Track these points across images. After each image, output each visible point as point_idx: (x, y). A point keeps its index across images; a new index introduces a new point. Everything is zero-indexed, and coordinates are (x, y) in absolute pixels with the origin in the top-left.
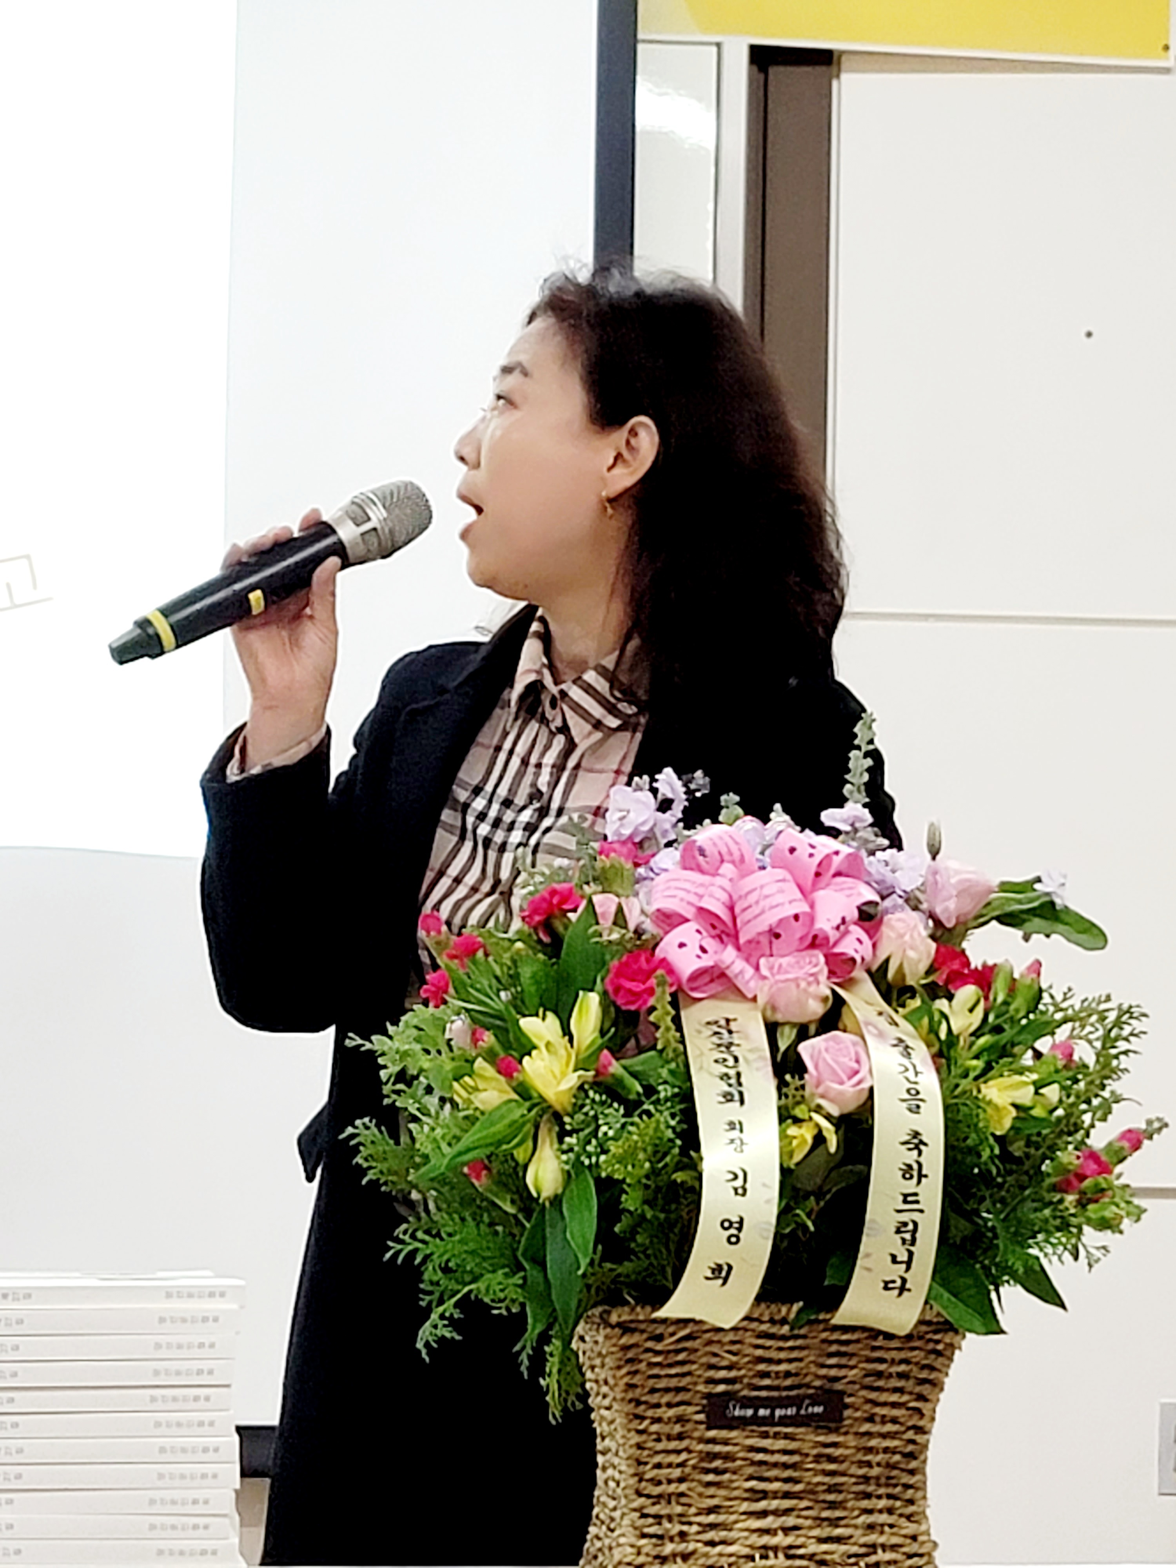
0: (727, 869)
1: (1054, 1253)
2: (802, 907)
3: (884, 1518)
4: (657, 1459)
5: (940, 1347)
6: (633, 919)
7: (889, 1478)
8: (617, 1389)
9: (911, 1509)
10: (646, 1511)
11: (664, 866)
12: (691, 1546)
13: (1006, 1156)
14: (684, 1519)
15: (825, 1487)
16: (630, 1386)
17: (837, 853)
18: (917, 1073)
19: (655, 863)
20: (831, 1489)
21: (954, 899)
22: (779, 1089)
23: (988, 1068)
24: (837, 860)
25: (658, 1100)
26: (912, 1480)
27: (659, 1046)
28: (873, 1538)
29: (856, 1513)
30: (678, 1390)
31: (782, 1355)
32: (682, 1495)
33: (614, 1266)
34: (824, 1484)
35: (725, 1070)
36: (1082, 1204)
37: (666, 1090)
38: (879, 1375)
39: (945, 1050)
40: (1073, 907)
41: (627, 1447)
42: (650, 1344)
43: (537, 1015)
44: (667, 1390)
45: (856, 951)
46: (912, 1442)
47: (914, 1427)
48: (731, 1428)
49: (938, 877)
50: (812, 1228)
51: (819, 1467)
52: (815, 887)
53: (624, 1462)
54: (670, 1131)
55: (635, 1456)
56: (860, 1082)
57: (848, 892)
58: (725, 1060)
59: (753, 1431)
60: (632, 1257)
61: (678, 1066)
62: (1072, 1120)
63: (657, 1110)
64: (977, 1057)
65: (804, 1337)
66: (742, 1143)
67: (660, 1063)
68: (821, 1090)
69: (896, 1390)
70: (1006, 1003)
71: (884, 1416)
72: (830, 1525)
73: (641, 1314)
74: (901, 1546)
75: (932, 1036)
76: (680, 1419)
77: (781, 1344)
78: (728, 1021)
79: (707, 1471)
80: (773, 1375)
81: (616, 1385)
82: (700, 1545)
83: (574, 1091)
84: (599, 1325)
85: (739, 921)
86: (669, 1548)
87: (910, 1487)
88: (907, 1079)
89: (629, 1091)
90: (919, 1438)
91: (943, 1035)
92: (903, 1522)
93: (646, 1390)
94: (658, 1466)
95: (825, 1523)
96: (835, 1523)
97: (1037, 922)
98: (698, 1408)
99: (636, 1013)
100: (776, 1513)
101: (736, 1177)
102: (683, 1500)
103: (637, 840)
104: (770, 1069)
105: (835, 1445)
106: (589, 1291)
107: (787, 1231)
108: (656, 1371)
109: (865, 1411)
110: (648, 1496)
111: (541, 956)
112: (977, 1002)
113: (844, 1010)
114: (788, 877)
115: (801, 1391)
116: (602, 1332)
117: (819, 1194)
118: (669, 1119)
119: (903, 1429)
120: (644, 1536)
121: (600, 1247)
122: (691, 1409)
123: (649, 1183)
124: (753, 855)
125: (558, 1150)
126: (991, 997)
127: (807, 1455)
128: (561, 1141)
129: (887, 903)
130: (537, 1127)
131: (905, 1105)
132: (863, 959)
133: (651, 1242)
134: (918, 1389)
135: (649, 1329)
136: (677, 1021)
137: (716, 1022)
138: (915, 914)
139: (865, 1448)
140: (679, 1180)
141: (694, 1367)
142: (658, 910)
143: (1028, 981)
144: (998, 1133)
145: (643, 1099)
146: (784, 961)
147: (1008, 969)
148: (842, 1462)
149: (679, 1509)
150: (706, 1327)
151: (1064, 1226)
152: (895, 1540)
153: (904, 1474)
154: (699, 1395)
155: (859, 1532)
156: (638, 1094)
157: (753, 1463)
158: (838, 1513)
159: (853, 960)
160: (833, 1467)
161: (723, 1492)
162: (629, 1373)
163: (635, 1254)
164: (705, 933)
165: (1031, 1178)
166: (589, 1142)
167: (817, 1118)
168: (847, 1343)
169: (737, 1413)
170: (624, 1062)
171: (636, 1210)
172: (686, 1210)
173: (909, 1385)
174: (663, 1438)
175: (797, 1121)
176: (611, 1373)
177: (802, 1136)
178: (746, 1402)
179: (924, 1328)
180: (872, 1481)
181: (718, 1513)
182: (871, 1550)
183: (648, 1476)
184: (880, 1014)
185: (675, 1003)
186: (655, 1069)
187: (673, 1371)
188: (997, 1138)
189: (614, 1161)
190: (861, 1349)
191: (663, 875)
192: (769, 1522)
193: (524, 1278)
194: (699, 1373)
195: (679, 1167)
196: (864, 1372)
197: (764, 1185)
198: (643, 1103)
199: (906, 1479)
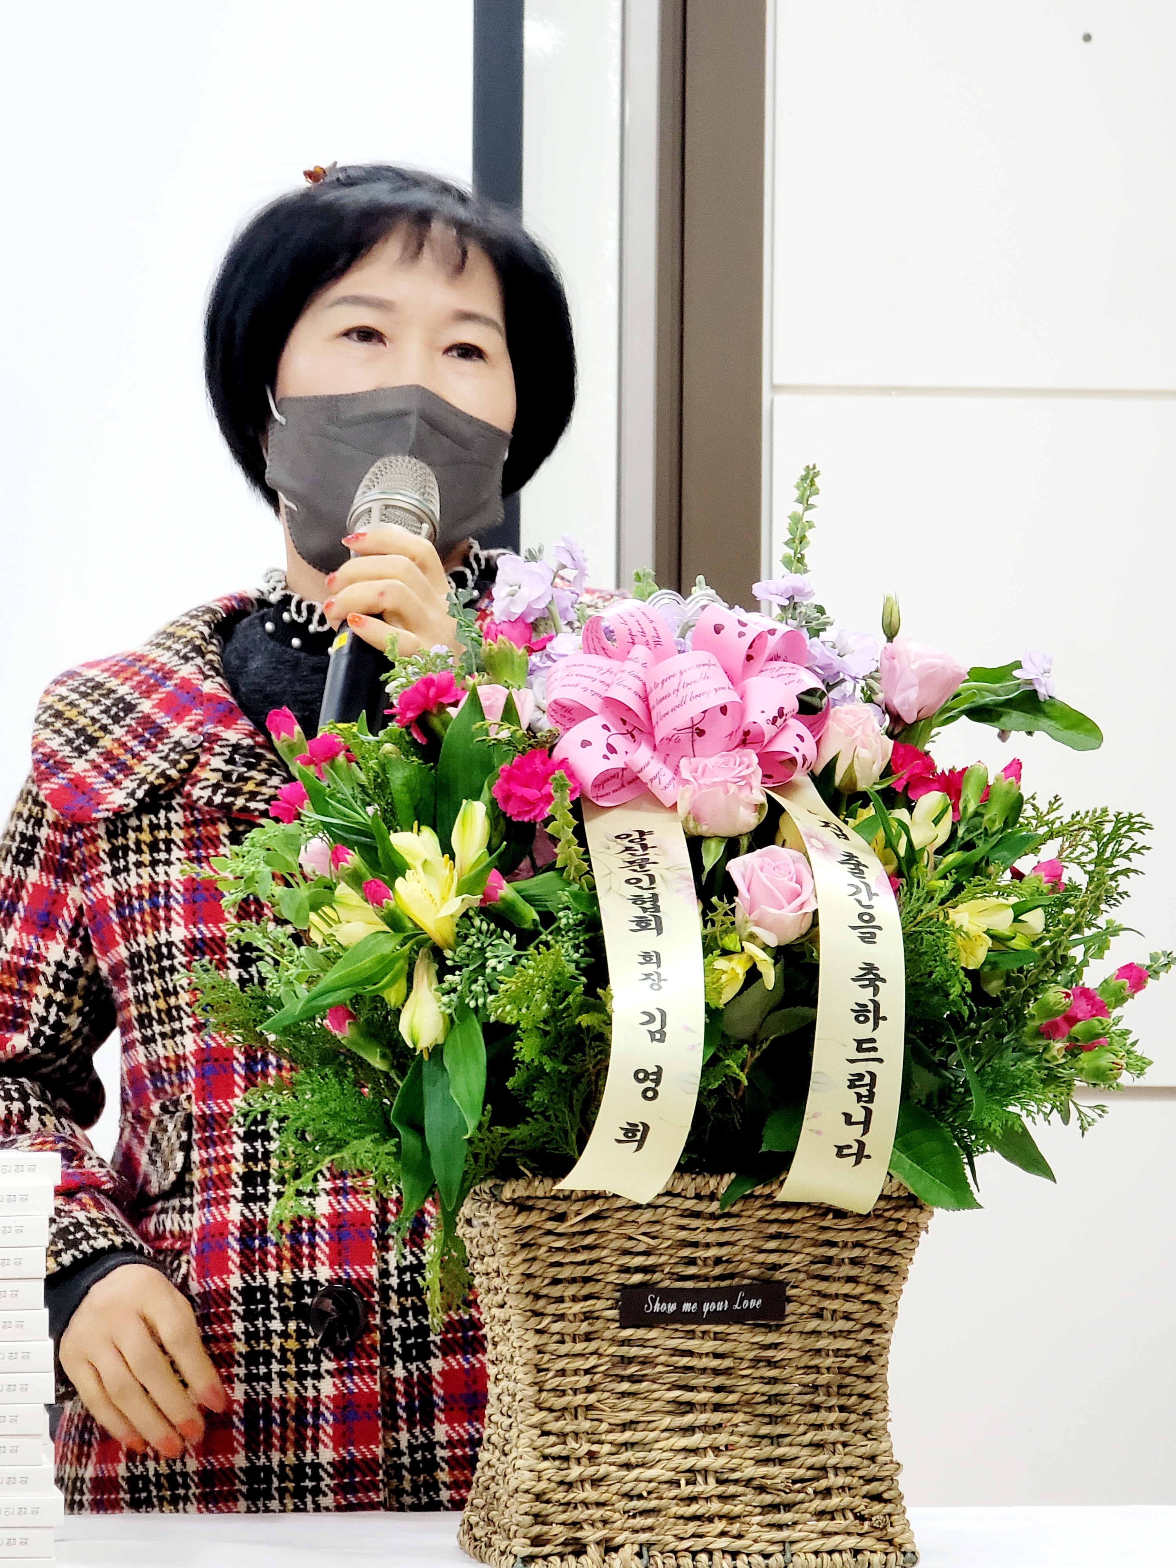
0: (640, 651)
1: (1039, 1110)
2: (729, 696)
3: (836, 1435)
4: (560, 1364)
5: (902, 1227)
6: (527, 714)
7: (840, 1387)
8: (512, 1280)
9: (867, 1424)
10: (547, 1428)
11: (564, 652)
12: (603, 1470)
13: (979, 995)
14: (595, 1438)
15: (765, 1398)
16: (529, 1276)
17: (772, 632)
18: (871, 895)
19: (553, 648)
20: (773, 1399)
21: (917, 688)
22: (704, 914)
23: (958, 888)
24: (772, 642)
25: (559, 928)
26: (869, 1388)
27: (558, 865)
28: (822, 1458)
29: (802, 1429)
30: (586, 1280)
31: (711, 1238)
32: (589, 1408)
33: (506, 1131)
34: (763, 1394)
35: (639, 892)
36: (1073, 1051)
37: (568, 918)
38: (829, 1261)
39: (904, 869)
40: (1059, 697)
41: (523, 1349)
42: (550, 1225)
43: (412, 830)
44: (573, 1281)
45: (797, 750)
46: (869, 1342)
47: (871, 1324)
48: (650, 1326)
49: (895, 661)
50: (746, 1083)
51: (757, 1373)
52: (746, 673)
53: (521, 1369)
54: (573, 965)
55: (534, 1362)
56: (802, 906)
57: (786, 679)
58: (639, 880)
59: (676, 1330)
60: (529, 1119)
61: (581, 888)
62: (1060, 952)
63: (557, 942)
64: (945, 877)
65: (738, 1216)
66: (659, 980)
67: (561, 885)
68: (754, 916)
69: (850, 1279)
70: (977, 814)
71: (835, 1311)
72: (772, 1444)
73: (541, 1188)
74: (857, 1469)
75: (889, 850)
76: (588, 1316)
77: (710, 1224)
78: (642, 833)
79: (622, 1379)
80: (700, 1262)
81: (509, 1275)
82: (613, 1468)
83: (457, 920)
84: (489, 1203)
85: (654, 714)
86: (575, 1472)
87: (867, 1397)
88: (859, 902)
89: (522, 918)
90: (878, 1338)
91: (902, 851)
92: (858, 1437)
93: (547, 1281)
94: (562, 1372)
95: (765, 1442)
96: (775, 1440)
97: (1016, 716)
98: (610, 1302)
99: (531, 826)
100: (705, 1428)
101: (652, 1019)
102: (593, 1414)
103: (531, 619)
104: (693, 890)
105: (775, 1346)
106: (476, 1161)
107: (715, 1085)
108: (558, 1257)
109: (812, 1306)
110: (550, 1410)
111: (414, 758)
112: (944, 812)
113: (783, 822)
114: (714, 660)
115: (735, 1282)
116: (494, 1211)
117: (753, 1042)
118: (571, 952)
119: (858, 1327)
120: (545, 1458)
121: (489, 1107)
122: (600, 1304)
123: (548, 1028)
124: (671, 636)
125: (436, 990)
126: (961, 807)
127: (742, 1359)
128: (441, 981)
129: (833, 694)
130: (412, 965)
131: (856, 933)
132: (805, 759)
133: (551, 1100)
134: (875, 1278)
135: (550, 1208)
136: (580, 833)
137: (628, 836)
138: (869, 707)
139: (810, 1350)
140: (584, 1024)
141: (605, 1253)
142: (556, 702)
143: (1005, 784)
144: (970, 968)
145: (541, 928)
146: (711, 762)
147: (982, 771)
148: (784, 1368)
149: (586, 1425)
150: (619, 1203)
151: (1051, 1078)
152: (849, 1461)
153: (859, 1381)
154: (610, 1287)
155: (806, 1451)
156: (534, 920)
157: (676, 1369)
158: (779, 1429)
159: (793, 761)
160: (773, 1373)
161: (640, 1404)
162: (525, 1261)
163: (532, 1115)
164: (613, 731)
165: (1010, 1024)
166: (476, 981)
167: (750, 948)
168: (791, 1222)
169: (657, 1307)
170: (516, 884)
171: (533, 1060)
172: (594, 1061)
173: (865, 1273)
174: (567, 1338)
175: (726, 953)
176: (503, 1260)
177: (733, 969)
178: (667, 1295)
179: (882, 1204)
180: (821, 1391)
181: (635, 1430)
182: (821, 1473)
183: (548, 1386)
184: (827, 824)
185: (577, 811)
186: (555, 893)
187: (580, 1258)
188: (969, 973)
189: (505, 1001)
190: (805, 1231)
191: (561, 662)
192: (697, 1440)
193: (398, 1146)
194: (609, 1260)
195: (585, 1008)
196: (809, 1258)
197: (687, 1029)
198: (541, 933)
199: (862, 1387)
